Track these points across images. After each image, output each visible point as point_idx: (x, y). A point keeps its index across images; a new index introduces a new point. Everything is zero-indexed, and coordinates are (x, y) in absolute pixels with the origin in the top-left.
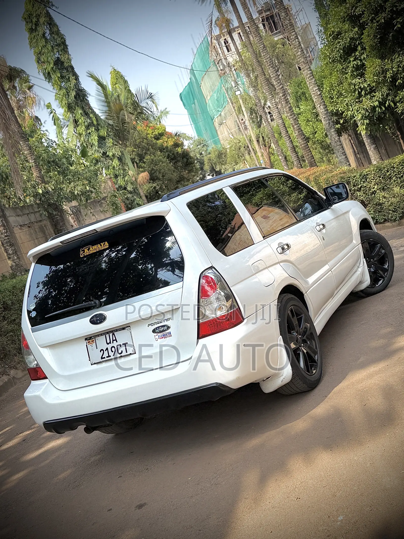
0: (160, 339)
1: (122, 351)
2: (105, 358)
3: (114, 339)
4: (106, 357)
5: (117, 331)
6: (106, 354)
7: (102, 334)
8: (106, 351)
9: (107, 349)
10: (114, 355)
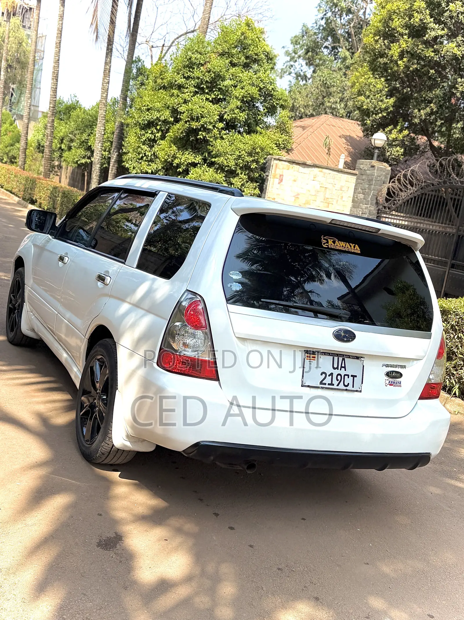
0: (390, 385)
1: (348, 384)
2: (325, 384)
3: (343, 365)
4: (327, 384)
5: (349, 357)
6: (328, 380)
7: (329, 353)
8: (329, 376)
9: (331, 374)
10: (338, 385)
